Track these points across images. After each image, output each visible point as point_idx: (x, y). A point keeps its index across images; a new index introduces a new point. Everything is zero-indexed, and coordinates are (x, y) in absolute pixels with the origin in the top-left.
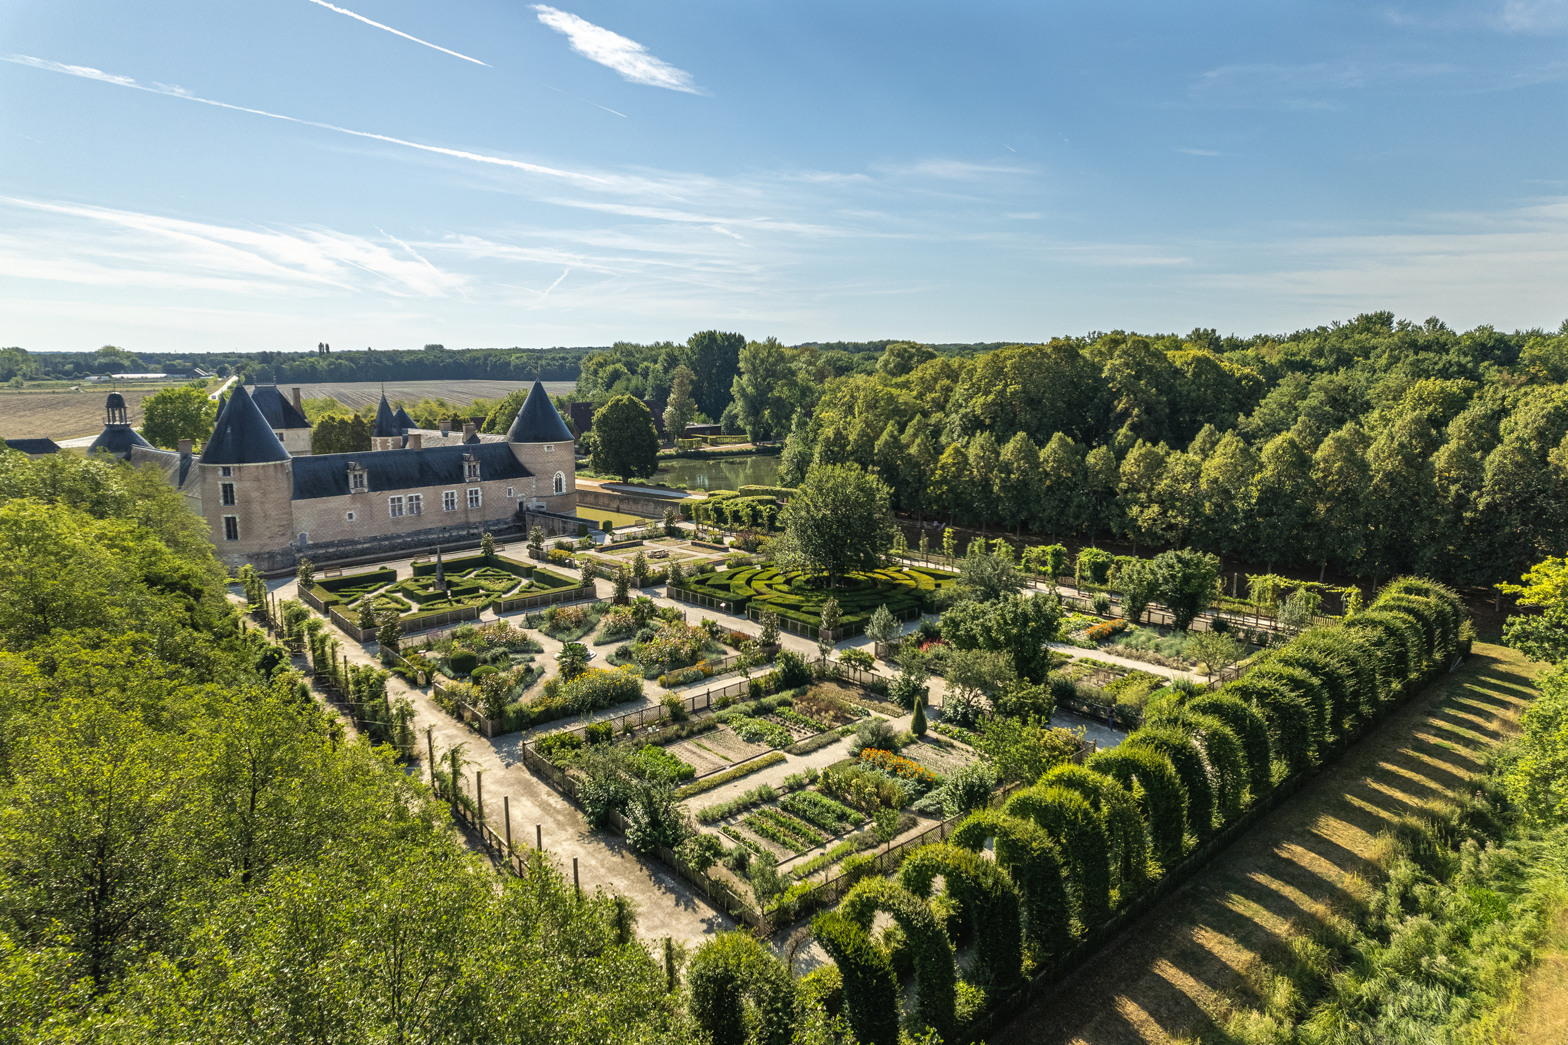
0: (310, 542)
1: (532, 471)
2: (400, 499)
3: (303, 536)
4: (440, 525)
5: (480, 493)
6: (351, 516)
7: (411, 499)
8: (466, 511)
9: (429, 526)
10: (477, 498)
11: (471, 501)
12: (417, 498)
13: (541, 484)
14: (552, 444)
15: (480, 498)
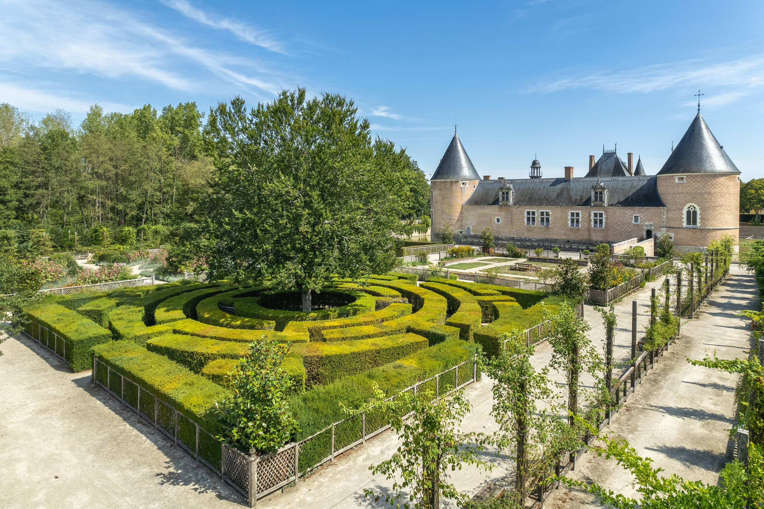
0: (472, 234)
1: (664, 201)
2: (533, 213)
3: (468, 229)
4: (564, 237)
5: (604, 216)
6: (498, 220)
7: (542, 214)
8: (589, 229)
9: (555, 237)
10: (601, 222)
11: (596, 222)
12: (547, 214)
13: (670, 215)
14: (684, 175)
15: (604, 220)
